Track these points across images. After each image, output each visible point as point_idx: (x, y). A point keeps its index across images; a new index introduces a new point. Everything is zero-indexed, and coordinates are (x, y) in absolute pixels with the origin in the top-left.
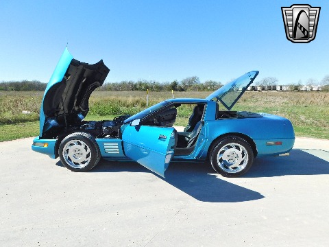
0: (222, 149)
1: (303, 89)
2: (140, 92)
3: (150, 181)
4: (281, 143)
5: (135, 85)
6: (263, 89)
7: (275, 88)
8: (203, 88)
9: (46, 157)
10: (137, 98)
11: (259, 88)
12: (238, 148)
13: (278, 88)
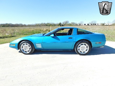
0: (79, 45)
1: (106, 25)
2: (48, 27)
3: (53, 57)
4: (101, 43)
5: (46, 24)
6: (92, 25)
7: (96, 24)
8: (70, 25)
9: (15, 49)
10: (47, 29)
11: (90, 25)
12: (85, 45)
13: (97, 25)
